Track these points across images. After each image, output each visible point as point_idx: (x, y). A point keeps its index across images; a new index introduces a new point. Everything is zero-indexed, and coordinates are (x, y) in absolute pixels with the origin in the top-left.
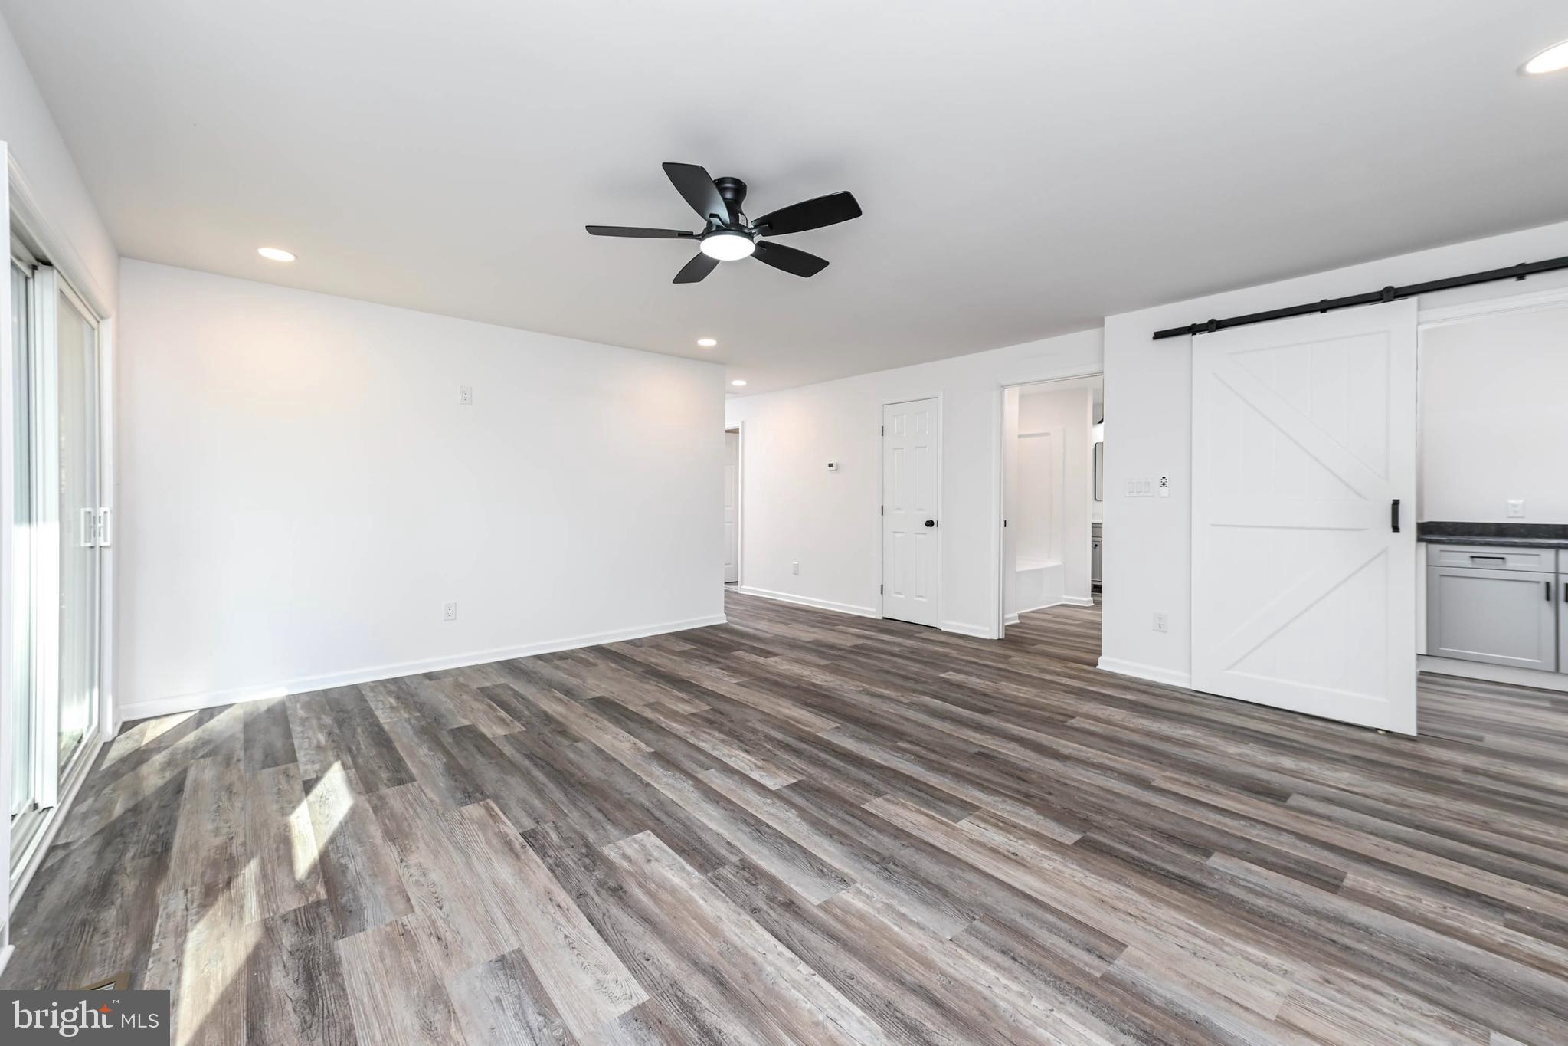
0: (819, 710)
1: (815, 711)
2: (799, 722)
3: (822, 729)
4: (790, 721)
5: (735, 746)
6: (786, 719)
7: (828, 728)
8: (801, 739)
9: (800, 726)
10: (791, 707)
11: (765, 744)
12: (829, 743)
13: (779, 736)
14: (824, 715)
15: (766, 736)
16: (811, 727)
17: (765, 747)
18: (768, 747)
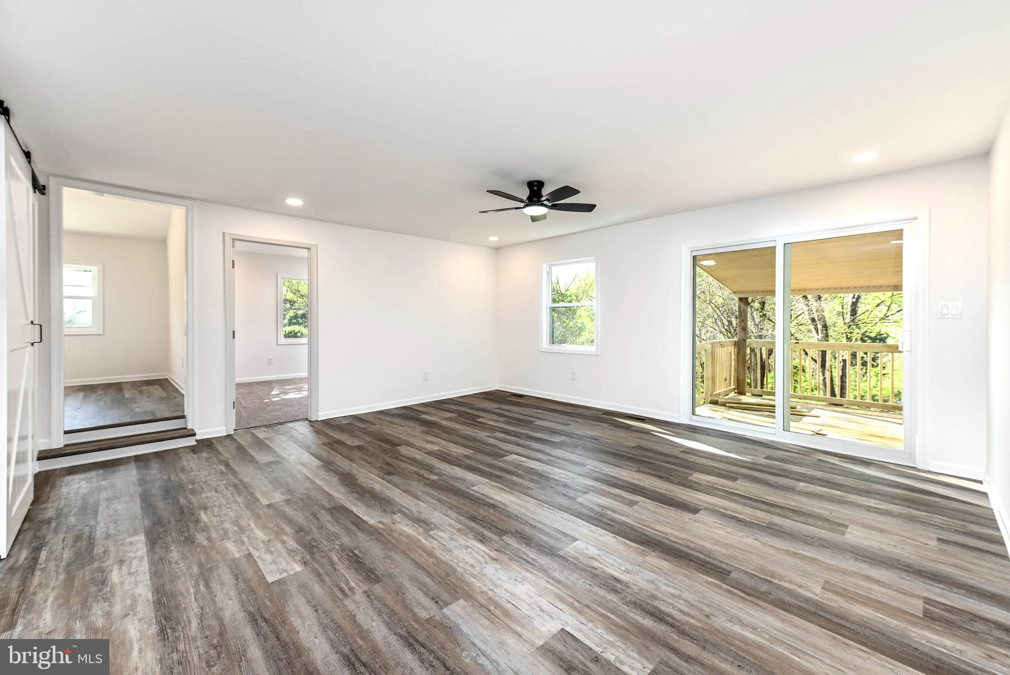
0: (484, 501)
1: (488, 500)
2: (502, 489)
3: (485, 484)
4: (508, 490)
5: (541, 471)
6: (512, 491)
7: (480, 485)
8: (500, 477)
9: (501, 486)
10: (508, 503)
11: (523, 473)
12: (482, 476)
13: (515, 478)
14: (481, 496)
15: (523, 477)
16: (493, 485)
17: (522, 471)
18: (520, 472)
